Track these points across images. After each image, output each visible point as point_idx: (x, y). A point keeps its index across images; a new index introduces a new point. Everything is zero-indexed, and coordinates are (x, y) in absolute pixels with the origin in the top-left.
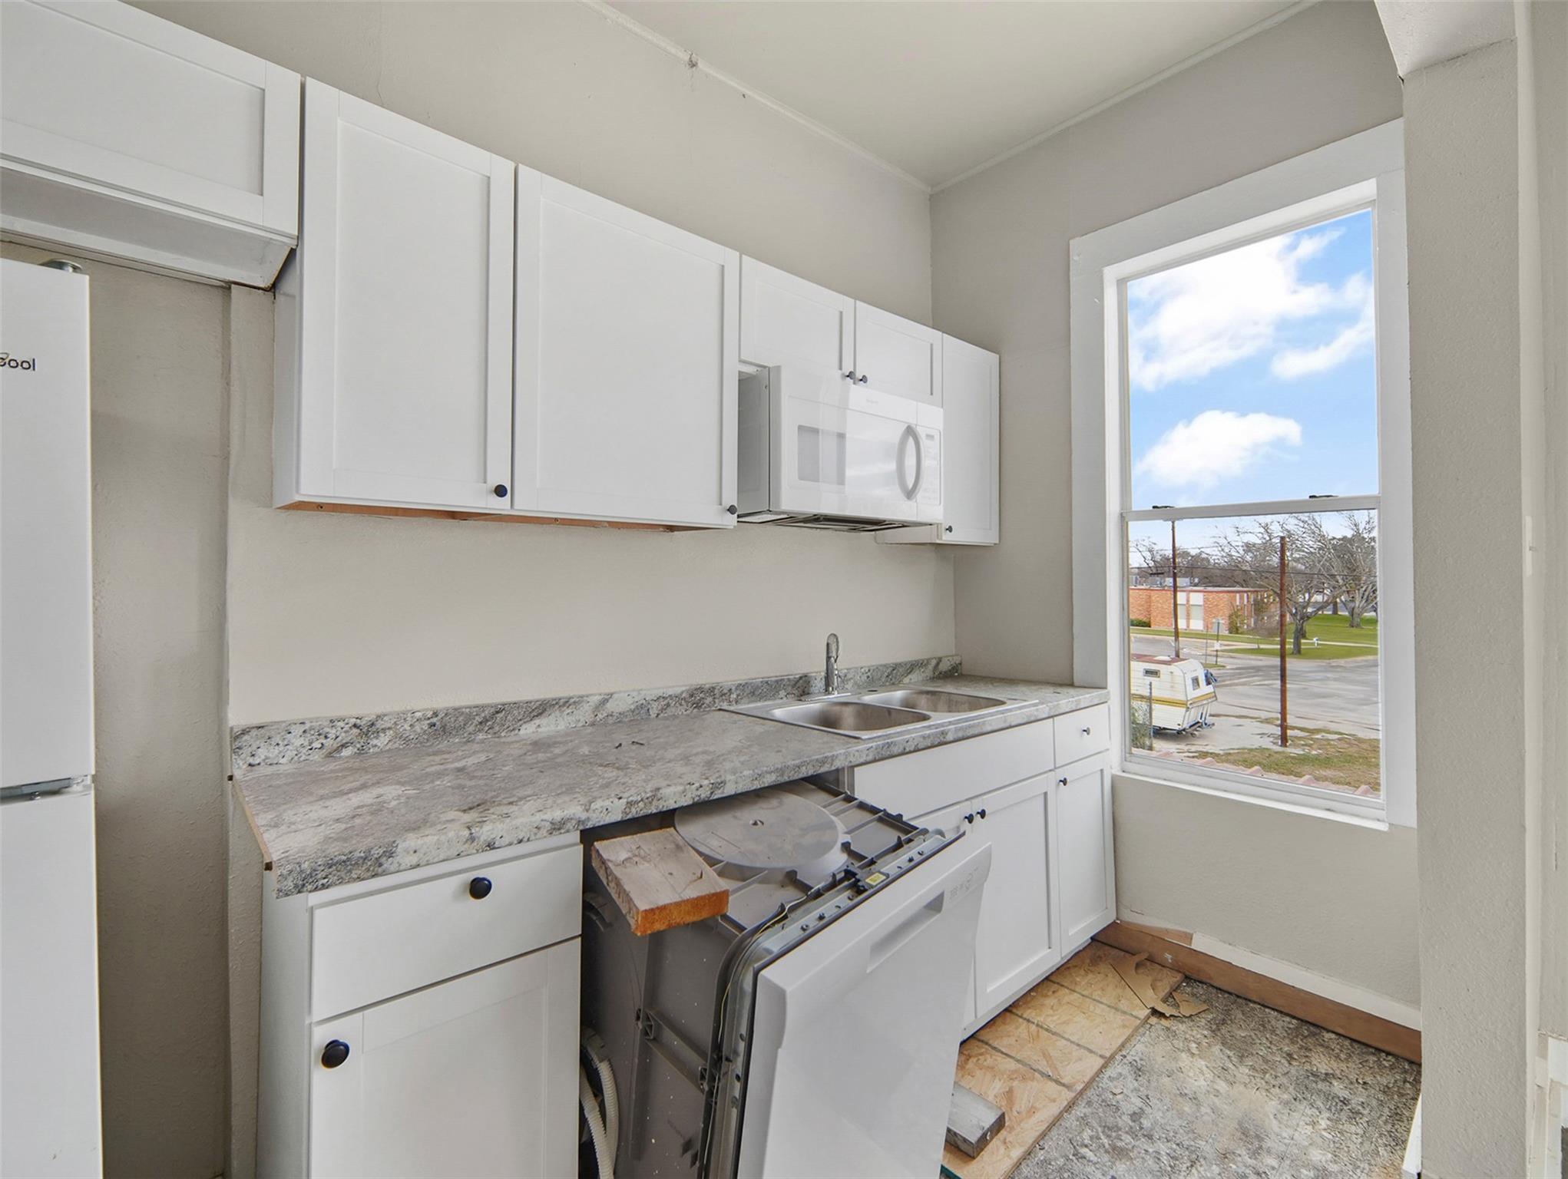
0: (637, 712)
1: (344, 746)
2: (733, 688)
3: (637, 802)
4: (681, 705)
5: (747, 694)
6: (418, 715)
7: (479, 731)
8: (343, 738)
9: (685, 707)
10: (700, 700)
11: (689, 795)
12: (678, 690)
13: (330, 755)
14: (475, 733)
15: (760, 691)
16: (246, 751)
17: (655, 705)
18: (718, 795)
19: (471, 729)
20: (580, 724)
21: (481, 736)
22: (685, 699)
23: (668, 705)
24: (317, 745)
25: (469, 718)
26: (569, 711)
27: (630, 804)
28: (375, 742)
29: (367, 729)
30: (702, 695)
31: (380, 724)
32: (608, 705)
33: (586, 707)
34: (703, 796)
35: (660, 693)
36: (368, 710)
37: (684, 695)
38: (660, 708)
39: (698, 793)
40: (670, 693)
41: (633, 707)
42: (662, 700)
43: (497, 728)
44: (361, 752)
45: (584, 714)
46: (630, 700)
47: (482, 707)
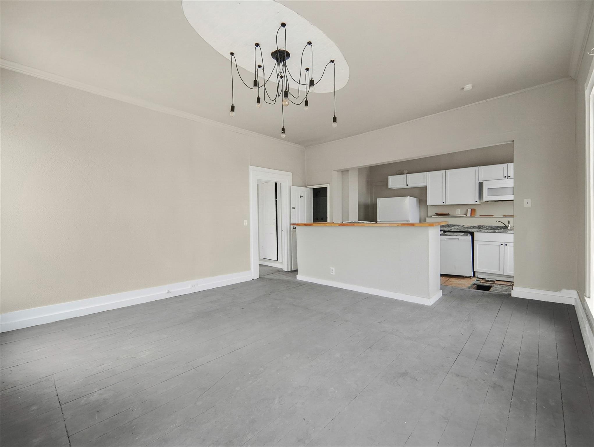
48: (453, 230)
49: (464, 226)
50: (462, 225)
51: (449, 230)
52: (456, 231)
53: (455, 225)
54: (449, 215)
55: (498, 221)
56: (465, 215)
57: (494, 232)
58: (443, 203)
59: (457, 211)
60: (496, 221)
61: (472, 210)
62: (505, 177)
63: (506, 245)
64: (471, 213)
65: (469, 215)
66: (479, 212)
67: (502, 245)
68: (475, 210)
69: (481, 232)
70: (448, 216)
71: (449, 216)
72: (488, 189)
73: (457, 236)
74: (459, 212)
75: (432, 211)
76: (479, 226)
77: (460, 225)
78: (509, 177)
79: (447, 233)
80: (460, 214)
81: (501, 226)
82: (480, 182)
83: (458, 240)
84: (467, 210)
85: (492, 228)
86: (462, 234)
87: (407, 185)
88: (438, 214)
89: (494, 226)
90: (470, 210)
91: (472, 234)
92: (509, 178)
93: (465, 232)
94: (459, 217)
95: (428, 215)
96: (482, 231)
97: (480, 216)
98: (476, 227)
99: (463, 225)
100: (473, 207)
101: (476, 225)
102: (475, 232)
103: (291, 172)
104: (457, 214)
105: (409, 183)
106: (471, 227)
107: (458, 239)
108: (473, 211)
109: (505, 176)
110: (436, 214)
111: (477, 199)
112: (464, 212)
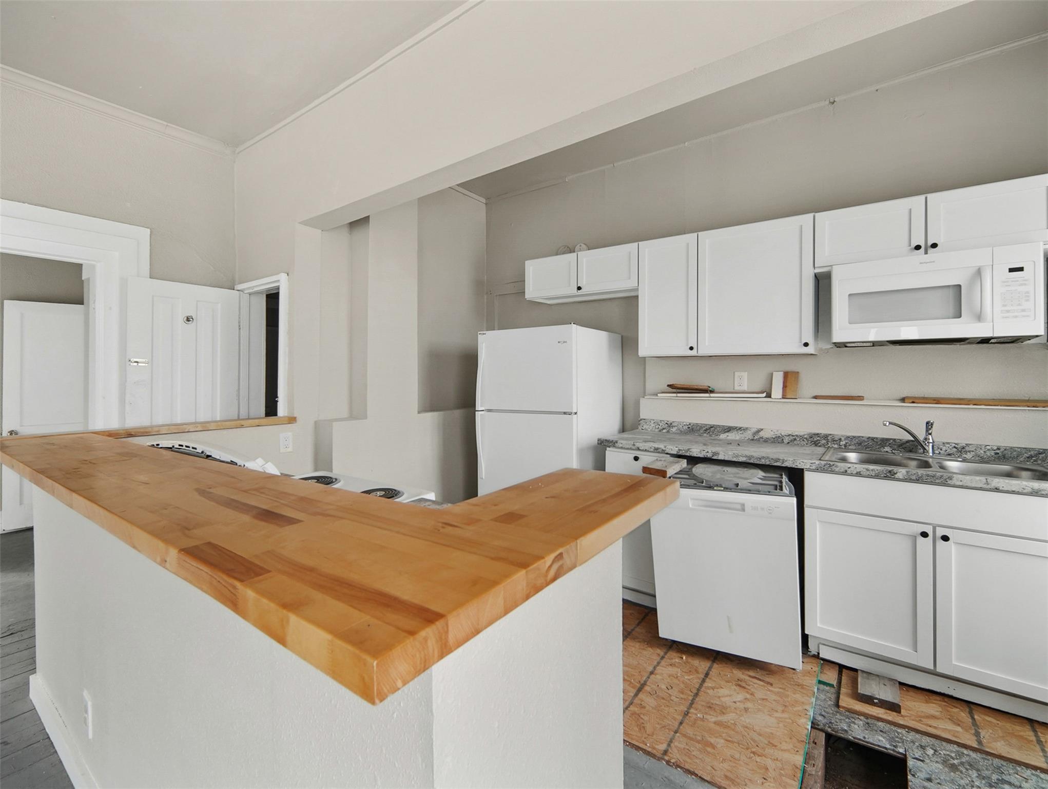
0: (776, 439)
1: (664, 429)
2: (843, 439)
3: (682, 450)
4: (803, 441)
5: (855, 444)
6: (685, 423)
7: (705, 433)
8: (664, 427)
9: (807, 442)
10: (817, 441)
11: (702, 454)
12: (802, 434)
13: (660, 431)
14: (703, 433)
15: (866, 444)
16: (641, 425)
17: (787, 438)
18: (715, 458)
19: (702, 432)
20: (746, 439)
21: (705, 435)
22: (806, 438)
23: (795, 439)
24: (657, 427)
25: (701, 427)
26: (741, 432)
27: (680, 450)
28: (672, 429)
29: (670, 425)
30: (818, 438)
31: (673, 424)
32: (760, 433)
33: (749, 432)
34: (709, 456)
35: (790, 433)
36: (671, 419)
37: (805, 436)
38: (790, 439)
39: (707, 454)
40: (797, 434)
41: (774, 437)
42: (791, 436)
43: (711, 433)
44: (668, 432)
45: (748, 435)
46: (772, 433)
47: (706, 425)
48: (721, 457)
49: (762, 434)
50: (754, 430)
51: (709, 455)
52: (734, 459)
53: (729, 429)
54: (712, 392)
55: (890, 423)
56: (762, 393)
57: (890, 476)
58: (691, 348)
59: (736, 376)
60: (885, 425)
61: (786, 375)
62: (918, 247)
63: (945, 538)
64: (785, 387)
65: (777, 392)
66: (809, 385)
67: (924, 535)
68: (796, 374)
69: (833, 472)
70: (707, 395)
71: (712, 395)
72: (850, 295)
73: (736, 488)
74: (743, 380)
75: (658, 379)
76: (812, 436)
77: (747, 429)
78: (934, 246)
79: (700, 470)
80: (745, 388)
81: (894, 440)
82: (817, 271)
83: (743, 510)
84: (772, 374)
85: (860, 444)
86: (758, 475)
87: (579, 288)
88: (675, 388)
89: (869, 438)
90: (781, 374)
91: (796, 477)
92: (931, 251)
93: (768, 466)
94: (745, 399)
95: (647, 391)
96: (837, 469)
97: (816, 397)
98: (802, 438)
99: (759, 431)
100: (791, 366)
101: (804, 429)
102: (809, 470)
103: (148, 228)
104: (737, 388)
105: (584, 283)
106: (786, 440)
107: (743, 505)
108: (790, 379)
109: (914, 244)
110: (668, 386)
111: (809, 337)
112: (759, 384)
